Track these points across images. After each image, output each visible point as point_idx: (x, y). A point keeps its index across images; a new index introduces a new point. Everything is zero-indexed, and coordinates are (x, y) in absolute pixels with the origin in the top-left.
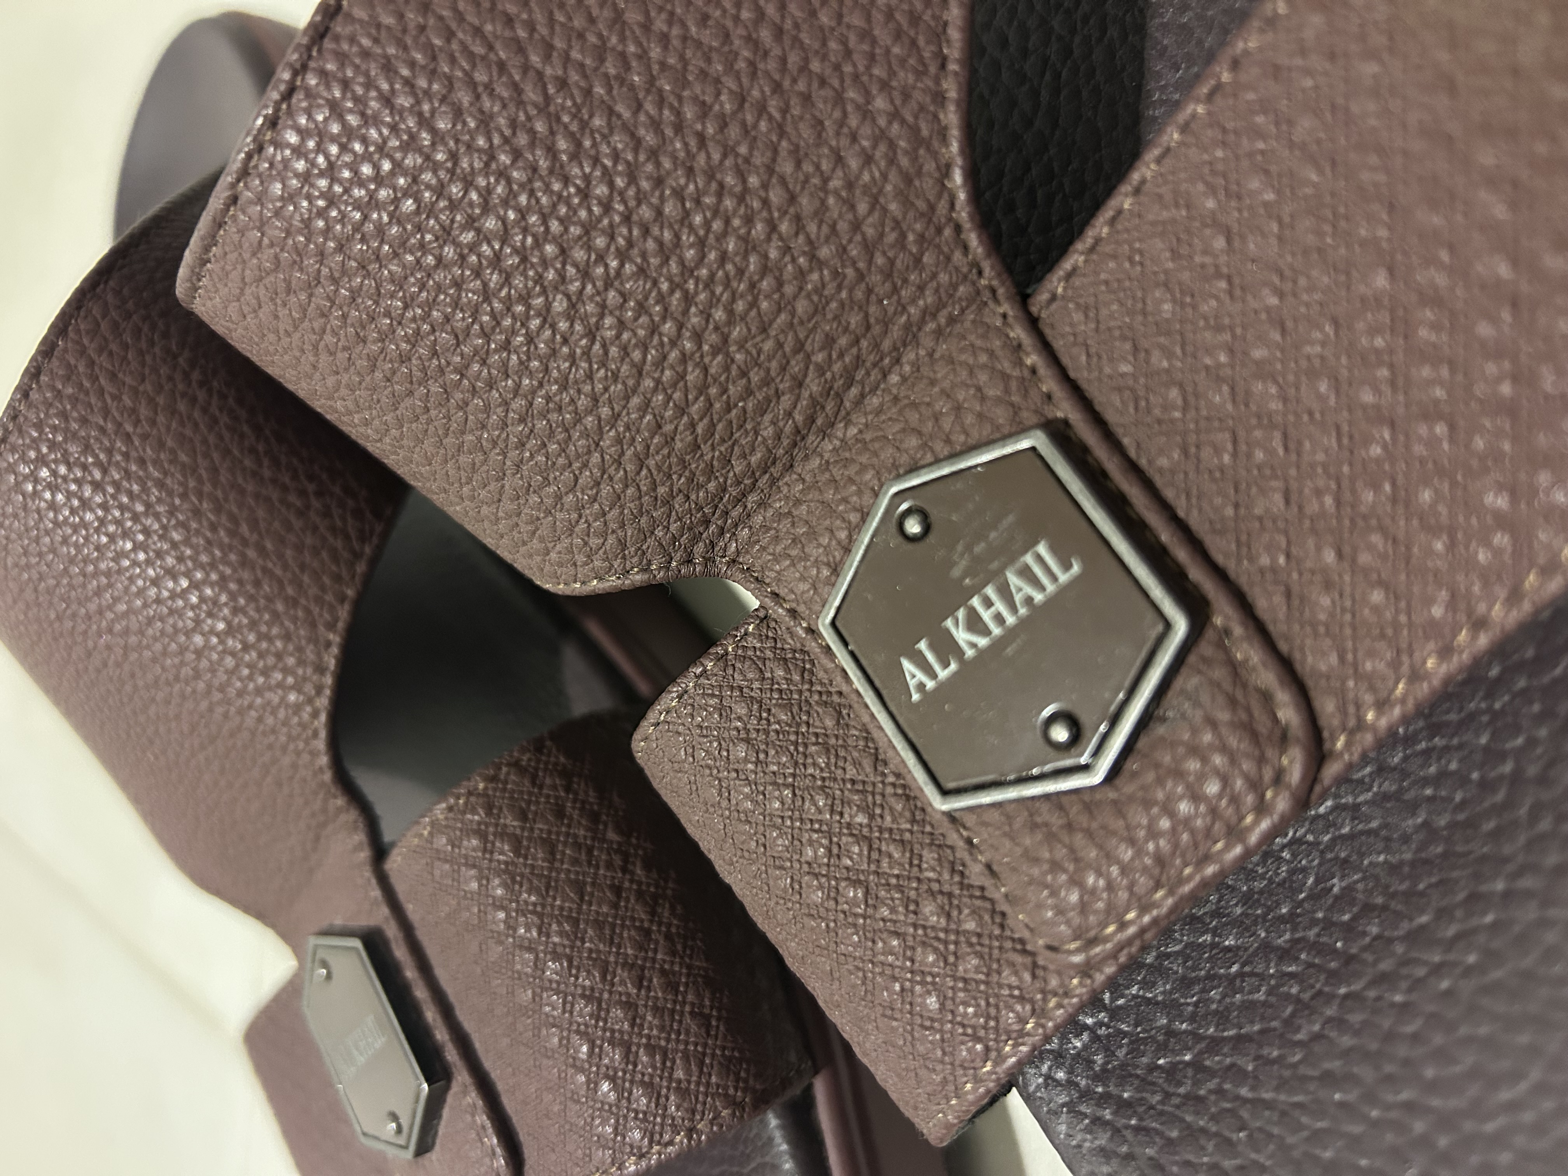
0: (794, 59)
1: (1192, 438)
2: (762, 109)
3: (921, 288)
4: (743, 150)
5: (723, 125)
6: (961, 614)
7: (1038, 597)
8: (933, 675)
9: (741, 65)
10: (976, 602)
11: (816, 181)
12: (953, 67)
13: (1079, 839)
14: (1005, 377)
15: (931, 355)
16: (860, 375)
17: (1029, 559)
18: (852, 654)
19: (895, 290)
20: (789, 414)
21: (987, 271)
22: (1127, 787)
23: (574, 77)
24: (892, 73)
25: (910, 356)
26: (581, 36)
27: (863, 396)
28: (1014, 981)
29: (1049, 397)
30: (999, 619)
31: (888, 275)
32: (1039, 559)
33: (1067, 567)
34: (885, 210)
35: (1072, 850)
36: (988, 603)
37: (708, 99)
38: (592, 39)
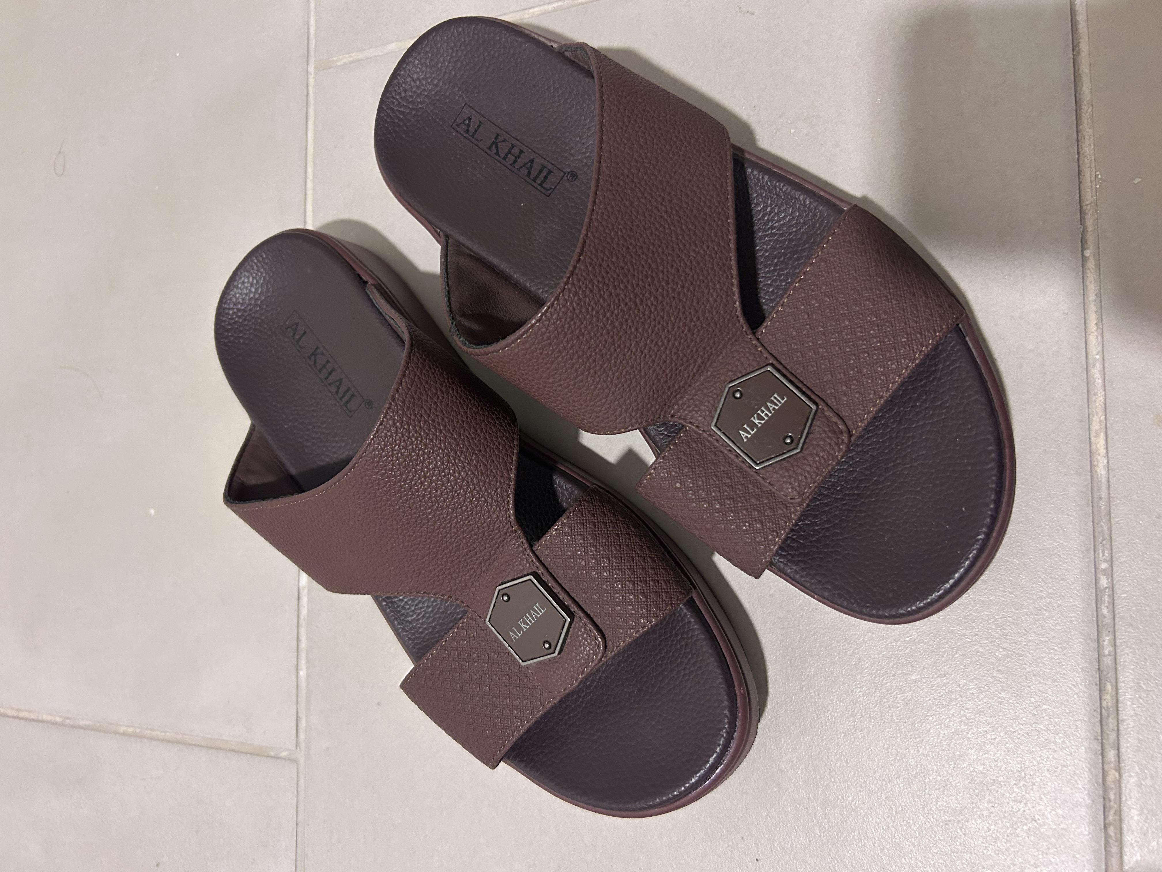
0: (696, 277)
1: (805, 364)
2: (688, 290)
3: (728, 333)
4: (684, 300)
5: (679, 294)
6: (755, 416)
7: (777, 408)
8: (750, 433)
9: (682, 278)
10: (759, 412)
11: (703, 307)
12: (734, 276)
13: (795, 468)
14: (754, 354)
15: (730, 350)
16: (711, 357)
17: (772, 398)
18: (723, 433)
19: (722, 334)
20: (692, 370)
21: (745, 327)
22: (805, 452)
23: (640, 283)
24: (720, 278)
25: (724, 351)
26: (642, 272)
27: (712, 363)
28: (781, 512)
29: (766, 358)
30: (766, 415)
31: (720, 331)
32: (775, 398)
33: (783, 399)
34: (720, 314)
35: (794, 471)
36: (763, 412)
37: (675, 287)
38: (645, 273)
